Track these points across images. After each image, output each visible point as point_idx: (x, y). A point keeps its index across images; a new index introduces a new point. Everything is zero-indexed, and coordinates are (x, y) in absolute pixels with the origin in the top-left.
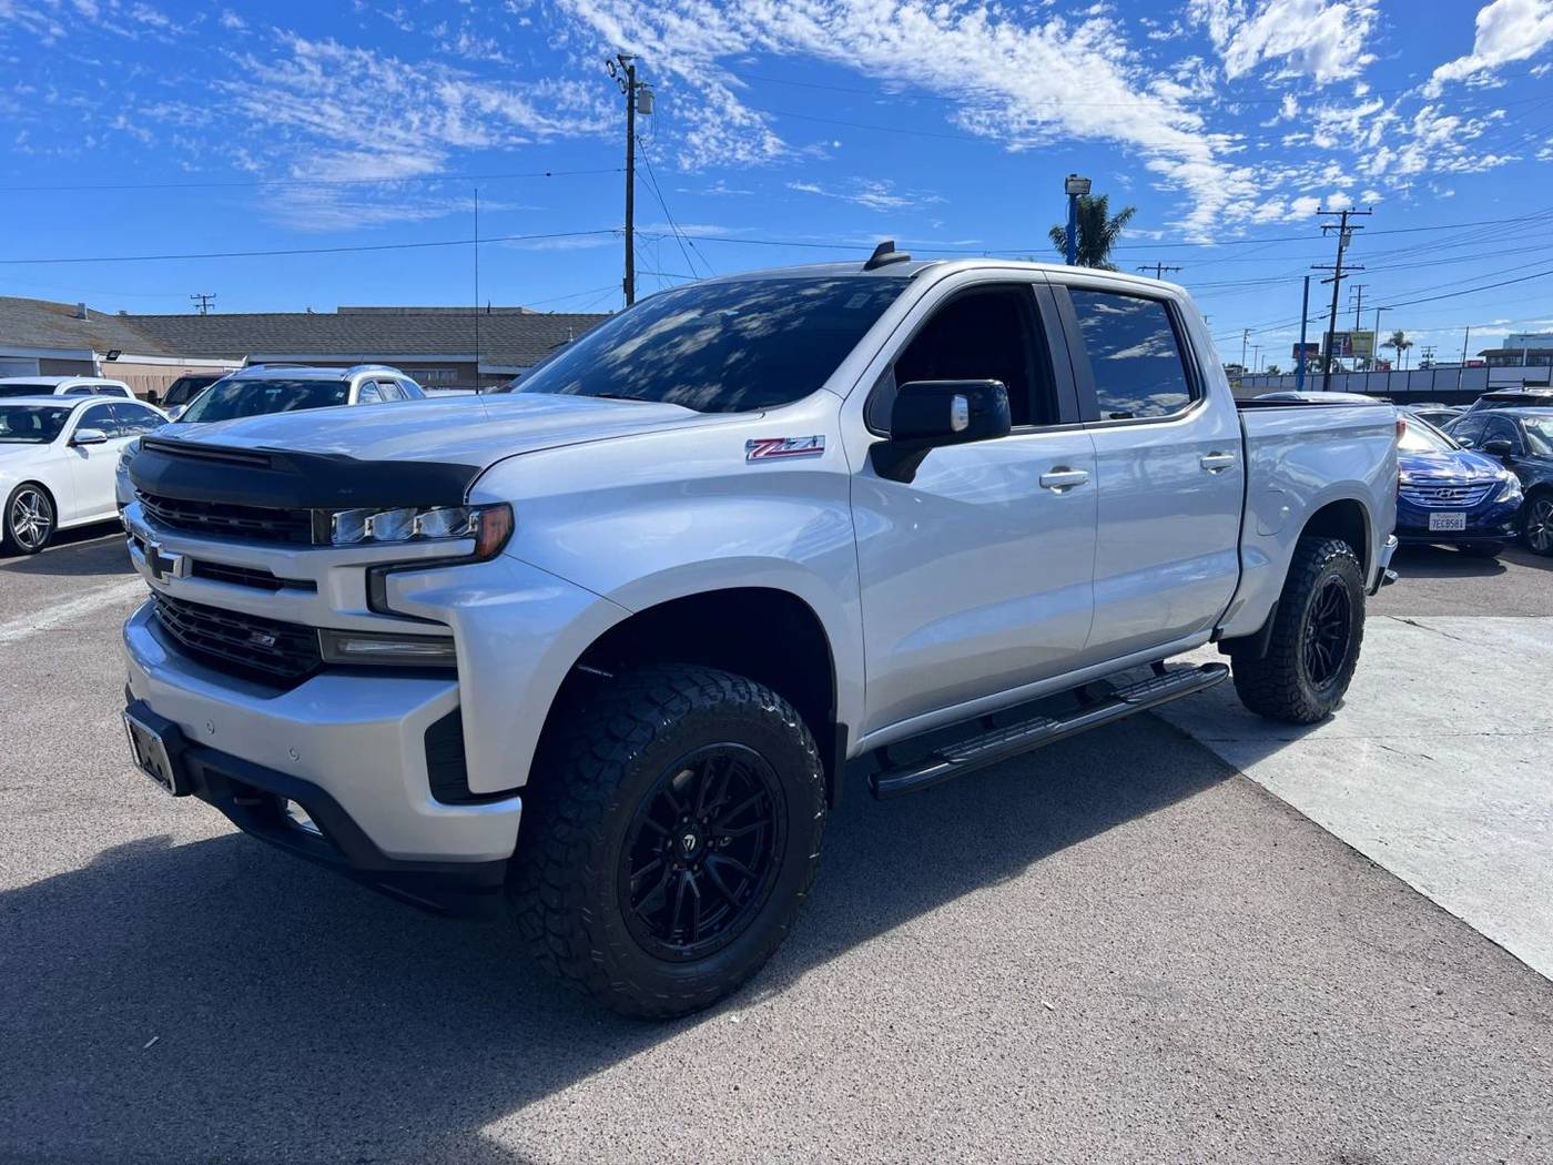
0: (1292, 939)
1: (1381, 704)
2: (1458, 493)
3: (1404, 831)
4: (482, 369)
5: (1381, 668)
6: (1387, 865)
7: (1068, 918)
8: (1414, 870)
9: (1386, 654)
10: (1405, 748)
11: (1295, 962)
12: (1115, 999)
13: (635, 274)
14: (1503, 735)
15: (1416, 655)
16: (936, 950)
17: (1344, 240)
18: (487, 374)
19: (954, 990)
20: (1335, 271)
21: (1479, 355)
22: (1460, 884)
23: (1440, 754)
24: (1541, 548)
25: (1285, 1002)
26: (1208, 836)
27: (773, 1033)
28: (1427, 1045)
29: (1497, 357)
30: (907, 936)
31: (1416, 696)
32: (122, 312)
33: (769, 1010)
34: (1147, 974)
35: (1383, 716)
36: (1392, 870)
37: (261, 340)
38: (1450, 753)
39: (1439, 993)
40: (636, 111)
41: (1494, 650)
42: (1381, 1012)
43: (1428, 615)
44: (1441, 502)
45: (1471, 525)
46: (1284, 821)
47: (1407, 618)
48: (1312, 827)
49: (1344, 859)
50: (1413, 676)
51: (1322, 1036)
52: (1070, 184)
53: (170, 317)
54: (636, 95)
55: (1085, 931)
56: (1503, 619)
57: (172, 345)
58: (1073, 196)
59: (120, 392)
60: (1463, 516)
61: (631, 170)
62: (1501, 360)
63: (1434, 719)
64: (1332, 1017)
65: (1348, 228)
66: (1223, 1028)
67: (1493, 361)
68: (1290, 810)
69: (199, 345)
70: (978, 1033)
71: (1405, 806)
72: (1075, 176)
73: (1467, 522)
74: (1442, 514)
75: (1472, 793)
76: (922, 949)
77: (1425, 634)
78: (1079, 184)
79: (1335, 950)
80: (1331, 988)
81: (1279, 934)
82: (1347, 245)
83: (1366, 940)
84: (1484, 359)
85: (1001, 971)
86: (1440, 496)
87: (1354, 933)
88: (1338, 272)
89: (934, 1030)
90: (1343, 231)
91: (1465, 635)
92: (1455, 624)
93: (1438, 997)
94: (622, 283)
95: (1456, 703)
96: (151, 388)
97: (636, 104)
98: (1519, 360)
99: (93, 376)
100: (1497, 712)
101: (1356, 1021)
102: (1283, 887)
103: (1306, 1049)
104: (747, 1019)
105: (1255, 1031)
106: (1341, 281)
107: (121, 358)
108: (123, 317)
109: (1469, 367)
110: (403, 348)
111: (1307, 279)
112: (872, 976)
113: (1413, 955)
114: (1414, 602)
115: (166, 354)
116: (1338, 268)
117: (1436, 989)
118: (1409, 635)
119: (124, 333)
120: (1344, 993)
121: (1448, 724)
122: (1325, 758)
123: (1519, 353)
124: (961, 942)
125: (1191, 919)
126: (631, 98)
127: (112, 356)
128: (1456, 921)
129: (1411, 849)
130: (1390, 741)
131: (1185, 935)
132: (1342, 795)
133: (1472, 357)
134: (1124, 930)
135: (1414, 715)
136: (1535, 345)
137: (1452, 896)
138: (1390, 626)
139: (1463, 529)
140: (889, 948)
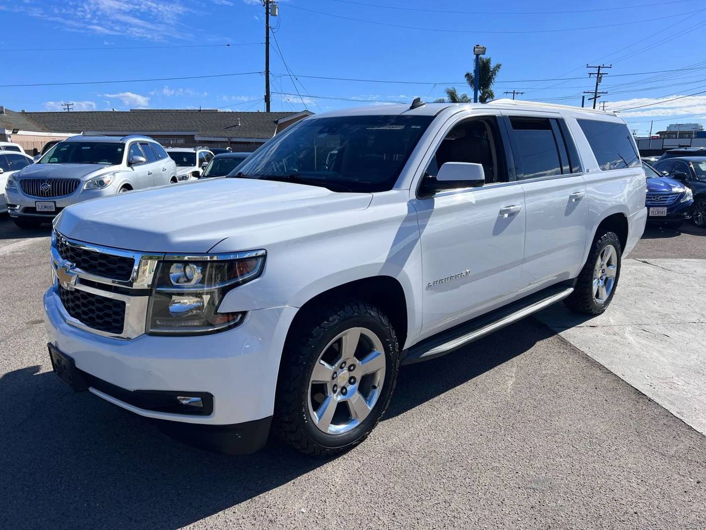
0: (613, 448)
1: (639, 306)
2: (663, 198)
3: (662, 379)
4: (197, 138)
5: (636, 286)
6: (657, 400)
7: (490, 437)
8: (672, 403)
9: (636, 279)
10: (655, 331)
11: (617, 463)
12: (520, 491)
13: (270, 93)
14: (703, 323)
15: (651, 279)
16: (419, 460)
17: (599, 79)
18: (199, 141)
19: (430, 487)
20: (594, 94)
21: (657, 133)
22: (697, 411)
23: (673, 334)
24: (700, 224)
25: (616, 491)
26: (561, 383)
27: (325, 519)
28: (698, 518)
29: (664, 135)
30: (402, 451)
31: (655, 302)
32: (22, 111)
33: (324, 503)
34: (537, 474)
35: (641, 313)
36: (660, 403)
37: (90, 125)
38: (678, 333)
39: (698, 482)
40: (270, 14)
41: (688, 276)
42: (669, 497)
43: (652, 258)
44: (655, 202)
45: (669, 213)
46: (599, 373)
47: (643, 260)
48: (614, 378)
49: (633, 396)
50: (652, 290)
51: (639, 514)
52: (476, 49)
53: (46, 113)
54: (270, 7)
55: (500, 445)
56: (689, 260)
57: (47, 127)
58: (477, 56)
59: (17, 149)
60: (665, 209)
61: (267, 43)
62: (666, 136)
63: (666, 314)
64: (643, 501)
65: (601, 74)
66: (584, 512)
67: (663, 136)
68: (601, 367)
69: (59, 127)
70: (444, 517)
71: (660, 364)
72: (478, 46)
73: (667, 212)
74: (656, 208)
75: (694, 357)
76: (411, 459)
77: (654, 268)
78: (481, 50)
79: (638, 454)
80: (640, 481)
81: (605, 445)
82: (600, 82)
83: (653, 448)
84: (659, 135)
85: (455, 473)
86: (654, 200)
87: (646, 444)
88: (596, 95)
89: (419, 515)
90: (598, 75)
91: (673, 268)
92: (668, 263)
93: (698, 485)
94: (264, 97)
95: (676, 306)
96: (35, 147)
97: (270, 11)
98: (674, 136)
99: (6, 141)
100: (697, 310)
101: (656, 503)
102: (604, 414)
103: (632, 524)
104: (310, 510)
105: (602, 512)
106: (597, 99)
107: (20, 132)
108: (23, 112)
109: (652, 139)
110: (158, 127)
111: (583, 97)
112: (383, 478)
113: (680, 457)
114: (644, 251)
115: (43, 130)
116: (596, 93)
117: (696, 480)
118: (646, 269)
119: (23, 121)
120: (647, 484)
121: (674, 317)
122: (615, 336)
123: (675, 133)
124: (433, 454)
125: (557, 436)
126: (267, 8)
127: (15, 132)
128: (699, 434)
129: (667, 390)
130: (646, 327)
131: (555, 447)
132: (627, 358)
133: (654, 134)
134: (522, 444)
135: (656, 312)
136: (682, 129)
137: (694, 418)
138: (635, 264)
139: (665, 215)
140: (393, 459)
